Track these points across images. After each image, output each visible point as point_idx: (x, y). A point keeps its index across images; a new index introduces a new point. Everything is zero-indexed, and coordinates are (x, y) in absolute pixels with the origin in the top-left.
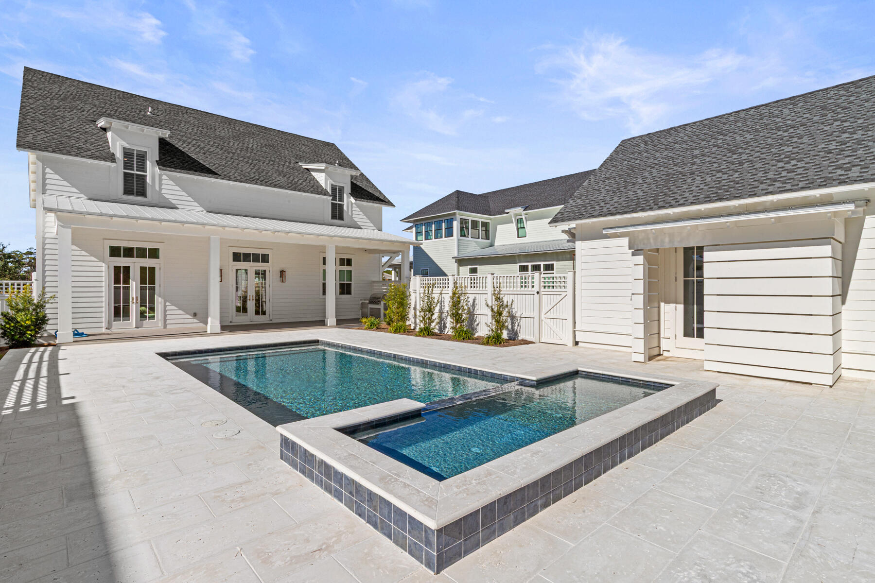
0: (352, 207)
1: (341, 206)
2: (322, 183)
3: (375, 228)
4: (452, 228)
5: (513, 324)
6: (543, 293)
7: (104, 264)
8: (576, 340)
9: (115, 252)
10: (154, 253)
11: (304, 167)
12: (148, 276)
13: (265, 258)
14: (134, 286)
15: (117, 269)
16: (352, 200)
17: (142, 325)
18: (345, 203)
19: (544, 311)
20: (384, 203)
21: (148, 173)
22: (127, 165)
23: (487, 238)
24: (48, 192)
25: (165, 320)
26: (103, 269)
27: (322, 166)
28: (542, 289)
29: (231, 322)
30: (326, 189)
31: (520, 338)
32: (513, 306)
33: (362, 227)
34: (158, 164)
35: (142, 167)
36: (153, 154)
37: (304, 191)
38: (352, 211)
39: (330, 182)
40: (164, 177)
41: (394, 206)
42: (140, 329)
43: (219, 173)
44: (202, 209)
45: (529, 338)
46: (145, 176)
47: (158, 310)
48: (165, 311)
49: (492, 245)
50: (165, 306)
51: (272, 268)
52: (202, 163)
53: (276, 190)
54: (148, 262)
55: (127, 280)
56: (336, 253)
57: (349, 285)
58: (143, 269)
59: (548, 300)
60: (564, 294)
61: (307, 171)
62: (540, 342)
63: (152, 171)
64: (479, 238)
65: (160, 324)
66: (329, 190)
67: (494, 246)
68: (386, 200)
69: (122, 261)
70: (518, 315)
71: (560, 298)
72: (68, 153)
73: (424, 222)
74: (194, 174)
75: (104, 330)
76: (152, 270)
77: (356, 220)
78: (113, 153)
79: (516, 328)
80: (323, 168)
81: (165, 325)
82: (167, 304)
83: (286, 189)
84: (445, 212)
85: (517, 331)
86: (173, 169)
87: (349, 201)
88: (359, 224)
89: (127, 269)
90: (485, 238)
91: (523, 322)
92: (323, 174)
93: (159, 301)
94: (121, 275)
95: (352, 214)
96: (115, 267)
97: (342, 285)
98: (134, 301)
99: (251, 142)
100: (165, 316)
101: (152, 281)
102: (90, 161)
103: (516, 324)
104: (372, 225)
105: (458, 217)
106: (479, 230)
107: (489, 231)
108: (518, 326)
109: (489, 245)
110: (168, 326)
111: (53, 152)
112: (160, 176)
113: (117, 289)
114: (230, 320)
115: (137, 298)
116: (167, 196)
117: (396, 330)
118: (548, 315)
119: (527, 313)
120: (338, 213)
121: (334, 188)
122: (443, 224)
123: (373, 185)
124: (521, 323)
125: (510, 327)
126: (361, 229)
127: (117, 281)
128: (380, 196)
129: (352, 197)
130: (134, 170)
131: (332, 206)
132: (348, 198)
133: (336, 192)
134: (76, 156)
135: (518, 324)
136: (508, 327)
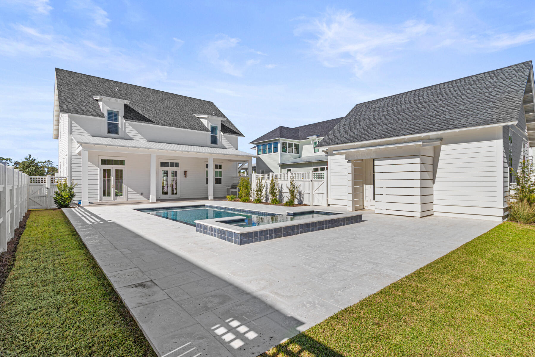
0: (222, 137)
1: (216, 137)
2: (206, 125)
3: (234, 148)
4: (277, 147)
5: (300, 196)
6: (314, 181)
7: (98, 168)
8: (329, 203)
9: (104, 162)
10: (122, 163)
11: (196, 116)
12: (119, 174)
13: (177, 165)
14: (113, 179)
15: (105, 171)
16: (222, 133)
17: (117, 199)
18: (218, 135)
19: (314, 189)
20: (239, 135)
21: (119, 122)
22: (109, 118)
23: (298, 153)
24: (73, 133)
25: (127, 196)
26: (98, 171)
27: (206, 116)
28: (313, 179)
30: (208, 128)
31: (303, 204)
33: (227, 148)
34: (124, 118)
35: (116, 119)
36: (122, 112)
37: (196, 130)
38: (222, 139)
39: (210, 124)
40: (127, 124)
41: (244, 136)
42: (115, 201)
43: (154, 121)
44: (145, 140)
45: (307, 203)
46: (117, 124)
47: (124, 192)
48: (127, 192)
49: (300, 157)
50: (127, 189)
51: (180, 170)
52: (145, 116)
53: (182, 129)
54: (119, 167)
55: (109, 177)
56: (213, 162)
57: (220, 179)
58: (117, 171)
59: (316, 184)
60: (323, 181)
61: (198, 118)
62: (312, 205)
63: (121, 121)
64: (293, 153)
65: (125, 199)
66: (210, 129)
67: (301, 157)
68: (240, 133)
69: (107, 167)
70: (302, 192)
71: (321, 183)
72: (83, 114)
73: (262, 144)
74: (142, 122)
75: (98, 201)
76: (121, 171)
77: (224, 144)
78: (103, 113)
79: (302, 198)
80: (206, 117)
81: (127, 200)
82: (129, 188)
83: (188, 129)
84: (273, 138)
85: (302, 200)
86: (132, 120)
87: (220, 134)
88: (226, 146)
89: (109, 171)
90: (296, 153)
91: (305, 196)
92: (206, 120)
93: (124, 186)
94: (106, 174)
95: (222, 141)
96: (104, 170)
97: (216, 179)
98: (113, 187)
99: (168, 103)
100: (127, 194)
101: (121, 177)
102: (92, 117)
103: (302, 197)
104: (232, 147)
105: (281, 141)
106: (293, 148)
107: (298, 149)
109: (299, 157)
110: (129, 200)
111: (76, 113)
112: (125, 124)
113: (104, 181)
114: (159, 197)
115: (114, 185)
116: (128, 134)
117: (244, 200)
118: (316, 192)
119: (306, 191)
120: (214, 141)
121: (212, 128)
122: (273, 145)
123: (233, 125)
124: (304, 196)
125: (299, 198)
126: (227, 149)
127: (104, 177)
128: (236, 131)
129: (221, 132)
130: (112, 121)
131: (211, 137)
132: (220, 132)
133: (213, 129)
134: (86, 115)
135: (303, 196)
136: (298, 198)
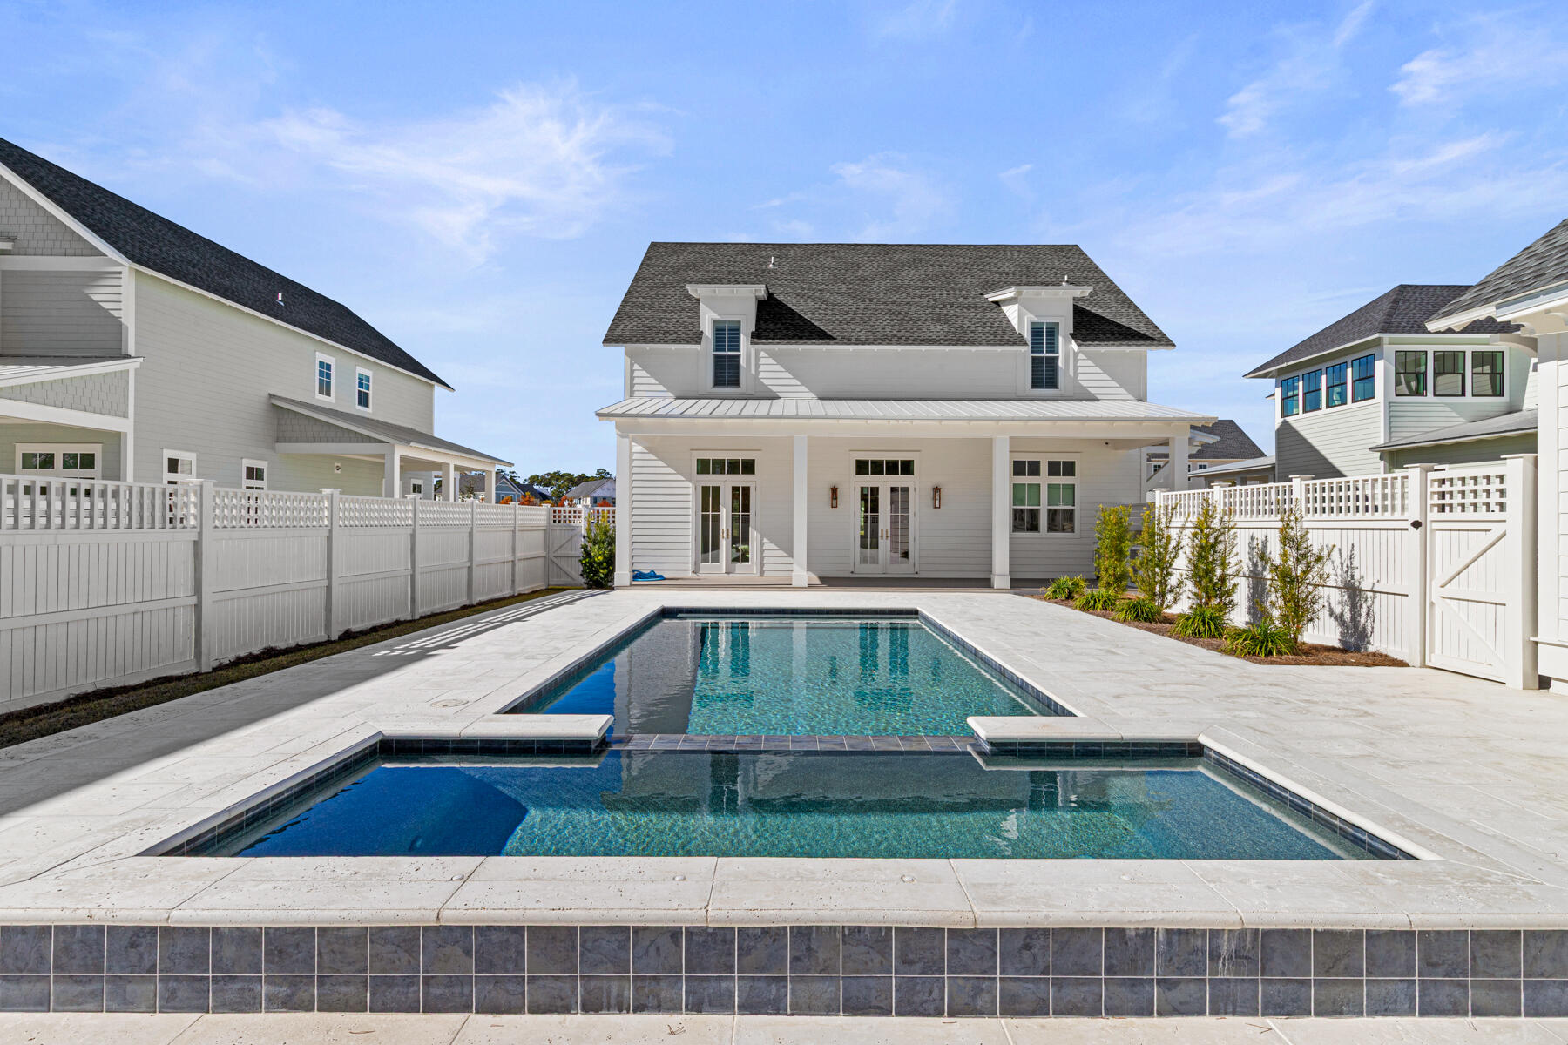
0: (1076, 360)
1: (1052, 363)
2: (1015, 323)
3: (1130, 397)
4: (1373, 376)
5: (1355, 607)
6: (1436, 525)
7: (691, 485)
8: (1541, 672)
9: (703, 467)
10: (749, 467)
11: (990, 300)
12: (742, 497)
13: (907, 468)
14: (725, 513)
15: (705, 490)
16: (1074, 345)
17: (734, 570)
18: (1061, 355)
19: (1440, 575)
20: (1155, 342)
21: (742, 353)
22: (717, 344)
23: (1498, 391)
24: (636, 394)
25: (762, 564)
26: (691, 491)
27: (1010, 293)
28: (1434, 514)
29: (852, 572)
30: (1020, 334)
31: (1371, 649)
32: (1356, 563)
33: (1099, 397)
34: (753, 337)
35: (735, 344)
36: (748, 323)
37: (973, 344)
38: (1076, 368)
39: (1029, 318)
40: (760, 354)
41: (1174, 345)
42: (731, 575)
43: (835, 336)
44: (811, 395)
45: (1394, 652)
46: (738, 357)
47: (753, 552)
48: (762, 551)
49: (1513, 409)
50: (762, 544)
51: (916, 484)
52: (816, 324)
53: (923, 348)
54: (740, 480)
55: (716, 508)
57: (1070, 515)
58: (735, 489)
59: (1449, 548)
60: (1497, 529)
61: (994, 306)
62: (1423, 665)
63: (747, 348)
64: (1463, 394)
65: (756, 570)
66: (1027, 335)
67: (1521, 410)
68: (1158, 336)
69: (712, 480)
70: (1365, 585)
71: (1487, 539)
72: (652, 341)
73: (1300, 373)
74: (796, 343)
75: (690, 574)
76: (746, 490)
77: (1084, 384)
78: (702, 331)
79: (1363, 620)
80: (1012, 295)
81: (762, 573)
82: (765, 540)
83: (941, 344)
84: (1349, 341)
85: (1364, 629)
86: (770, 341)
87: (1067, 349)
88: (1093, 392)
89: (716, 490)
90: (1490, 392)
91: (1381, 605)
92: (1016, 306)
93: (754, 534)
94: (710, 497)
95: (1076, 374)
96: (703, 487)
98: (725, 536)
99: (909, 277)
100: (762, 558)
101: (746, 508)
102: (674, 347)
103: (1364, 611)
104: (1122, 390)
105: (1389, 350)
106: (1463, 375)
107: (1502, 374)
108: (1368, 614)
109: (1504, 409)
110: (766, 574)
111: (637, 342)
112: (755, 353)
113: (705, 518)
114: (852, 569)
115: (728, 530)
116: (766, 382)
118: (1451, 590)
119: (1391, 582)
120: (1045, 375)
121: (1037, 331)
122: (1349, 371)
123: (1136, 308)
124: (1376, 608)
125: (1347, 616)
126: (1098, 400)
127: (705, 508)
128: (1143, 330)
129: (1073, 341)
130: (725, 351)
131: (1033, 363)
132: (1067, 343)
133: (1044, 336)
134: (659, 342)
135: (1369, 610)
136: (1342, 615)
